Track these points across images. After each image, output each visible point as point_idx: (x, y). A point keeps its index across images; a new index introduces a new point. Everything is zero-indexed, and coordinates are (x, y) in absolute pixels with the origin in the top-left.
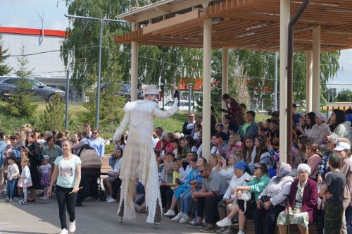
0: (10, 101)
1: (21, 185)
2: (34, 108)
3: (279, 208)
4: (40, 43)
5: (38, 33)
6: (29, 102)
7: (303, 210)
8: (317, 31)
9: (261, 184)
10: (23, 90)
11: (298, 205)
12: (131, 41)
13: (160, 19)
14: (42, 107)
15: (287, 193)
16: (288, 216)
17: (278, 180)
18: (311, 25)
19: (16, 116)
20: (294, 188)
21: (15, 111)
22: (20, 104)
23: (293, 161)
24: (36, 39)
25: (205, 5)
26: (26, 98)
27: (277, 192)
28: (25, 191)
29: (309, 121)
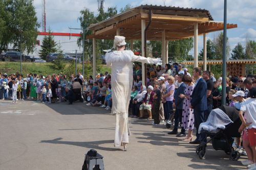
0: (55, 63)
1: (48, 96)
2: (64, 66)
3: (141, 103)
4: (70, 39)
5: (69, 35)
6: (62, 63)
7: (149, 104)
8: (164, 33)
9: (135, 94)
10: (60, 58)
11: (148, 102)
12: (92, 38)
13: (102, 29)
14: (68, 65)
15: (144, 97)
16: (143, 106)
17: (141, 93)
18: (160, 30)
19: (57, 69)
20: (146, 95)
21: (57, 67)
22: (59, 64)
23: (147, 85)
24: (68, 37)
25: (117, 23)
26: (62, 62)
27: (140, 97)
28: (50, 99)
29: (159, 68)
